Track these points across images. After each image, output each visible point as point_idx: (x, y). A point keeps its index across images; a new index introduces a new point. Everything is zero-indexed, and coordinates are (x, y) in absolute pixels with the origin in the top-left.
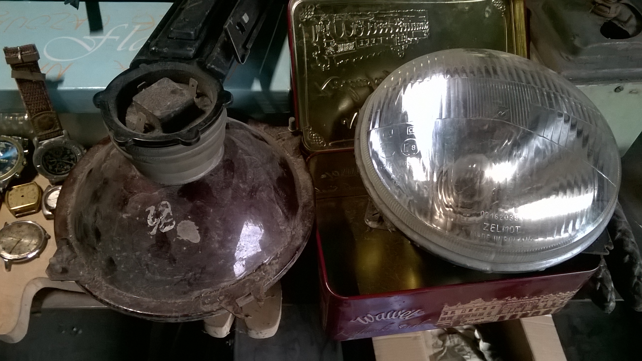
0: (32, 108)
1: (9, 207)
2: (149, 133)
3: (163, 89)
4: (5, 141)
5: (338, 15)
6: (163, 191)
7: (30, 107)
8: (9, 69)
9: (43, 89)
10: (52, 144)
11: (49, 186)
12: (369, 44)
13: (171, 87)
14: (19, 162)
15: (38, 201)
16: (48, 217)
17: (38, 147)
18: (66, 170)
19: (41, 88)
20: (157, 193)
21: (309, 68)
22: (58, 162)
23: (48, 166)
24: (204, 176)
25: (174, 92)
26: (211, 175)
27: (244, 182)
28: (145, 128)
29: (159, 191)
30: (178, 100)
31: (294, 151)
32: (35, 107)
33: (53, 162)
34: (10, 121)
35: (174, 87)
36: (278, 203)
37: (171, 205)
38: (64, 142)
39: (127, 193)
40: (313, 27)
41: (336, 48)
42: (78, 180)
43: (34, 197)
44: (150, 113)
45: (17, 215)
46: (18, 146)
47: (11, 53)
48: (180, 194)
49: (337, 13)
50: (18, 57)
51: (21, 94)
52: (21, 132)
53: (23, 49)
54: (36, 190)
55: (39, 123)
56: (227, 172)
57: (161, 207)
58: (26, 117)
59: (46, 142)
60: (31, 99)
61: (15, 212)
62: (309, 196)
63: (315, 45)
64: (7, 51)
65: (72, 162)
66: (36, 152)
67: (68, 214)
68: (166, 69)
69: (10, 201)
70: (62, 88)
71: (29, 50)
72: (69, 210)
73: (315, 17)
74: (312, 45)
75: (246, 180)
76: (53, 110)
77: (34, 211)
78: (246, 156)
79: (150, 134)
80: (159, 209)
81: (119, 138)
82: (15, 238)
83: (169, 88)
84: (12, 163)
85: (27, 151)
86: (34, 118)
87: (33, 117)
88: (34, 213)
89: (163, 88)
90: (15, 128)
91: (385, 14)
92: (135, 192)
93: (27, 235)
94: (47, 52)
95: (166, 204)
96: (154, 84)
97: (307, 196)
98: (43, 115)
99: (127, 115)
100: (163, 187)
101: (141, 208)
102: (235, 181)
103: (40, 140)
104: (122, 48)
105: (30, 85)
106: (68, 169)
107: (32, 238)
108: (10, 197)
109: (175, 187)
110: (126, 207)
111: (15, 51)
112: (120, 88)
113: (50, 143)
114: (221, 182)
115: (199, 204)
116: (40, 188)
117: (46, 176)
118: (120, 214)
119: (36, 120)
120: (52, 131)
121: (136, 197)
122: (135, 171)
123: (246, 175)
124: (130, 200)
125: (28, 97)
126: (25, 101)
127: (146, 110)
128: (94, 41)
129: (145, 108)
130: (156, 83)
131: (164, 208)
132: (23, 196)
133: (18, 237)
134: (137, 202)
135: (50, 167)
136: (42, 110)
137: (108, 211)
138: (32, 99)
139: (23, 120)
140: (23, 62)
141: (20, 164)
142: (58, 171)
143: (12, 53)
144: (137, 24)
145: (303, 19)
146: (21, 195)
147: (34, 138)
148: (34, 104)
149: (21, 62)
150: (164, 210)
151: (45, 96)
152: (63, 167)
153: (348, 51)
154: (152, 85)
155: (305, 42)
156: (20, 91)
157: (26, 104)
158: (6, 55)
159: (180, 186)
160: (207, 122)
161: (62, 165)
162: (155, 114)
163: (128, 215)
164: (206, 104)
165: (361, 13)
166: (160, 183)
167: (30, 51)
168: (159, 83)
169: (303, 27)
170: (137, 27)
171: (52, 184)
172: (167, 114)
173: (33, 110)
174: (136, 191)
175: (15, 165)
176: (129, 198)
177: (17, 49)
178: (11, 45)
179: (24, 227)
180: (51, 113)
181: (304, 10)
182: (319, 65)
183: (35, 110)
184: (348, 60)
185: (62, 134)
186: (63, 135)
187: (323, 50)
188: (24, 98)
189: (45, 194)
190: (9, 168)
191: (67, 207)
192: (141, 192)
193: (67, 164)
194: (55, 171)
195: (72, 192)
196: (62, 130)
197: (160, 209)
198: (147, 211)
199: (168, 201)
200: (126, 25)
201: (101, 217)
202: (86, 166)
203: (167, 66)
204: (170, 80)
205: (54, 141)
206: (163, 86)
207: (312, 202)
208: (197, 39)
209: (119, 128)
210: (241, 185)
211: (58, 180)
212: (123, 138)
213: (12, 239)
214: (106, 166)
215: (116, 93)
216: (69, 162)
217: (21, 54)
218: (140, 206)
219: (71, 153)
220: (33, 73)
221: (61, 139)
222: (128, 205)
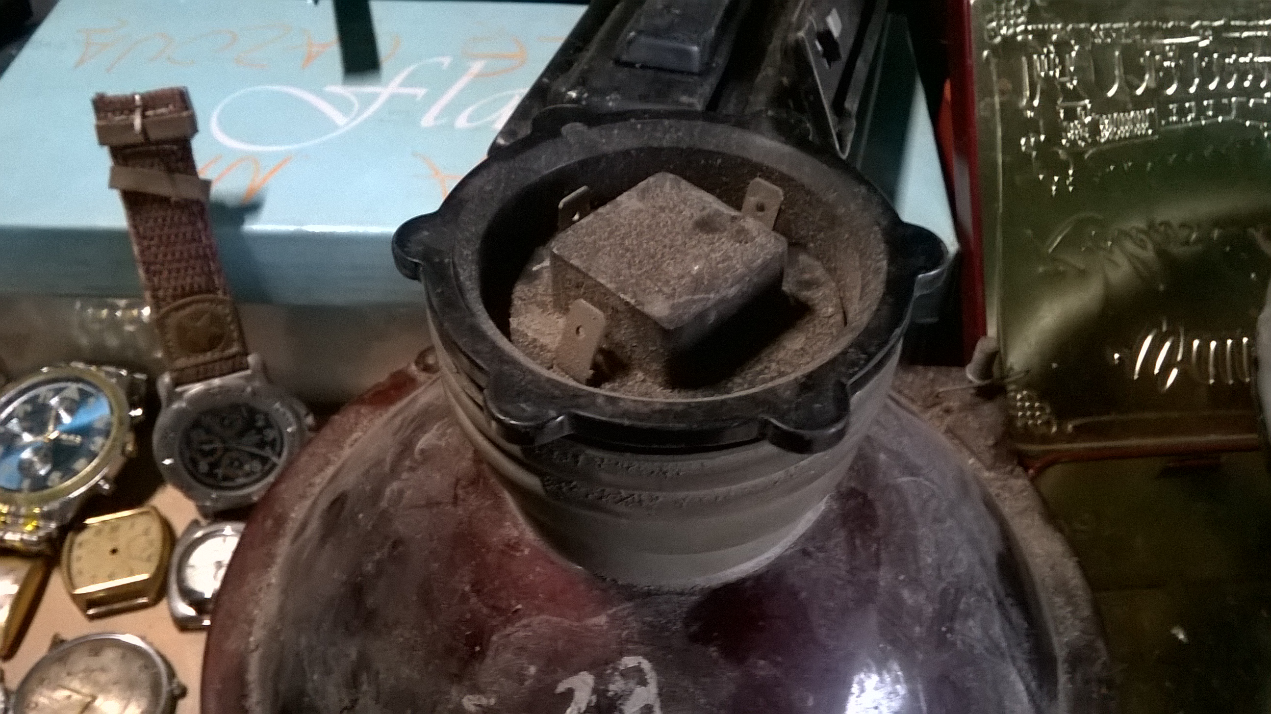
0: (164, 284)
1: (71, 584)
2: (608, 386)
3: (663, 215)
4: (77, 380)
5: (1102, 26)
6: (629, 615)
7: (156, 280)
8: (103, 159)
9: (200, 225)
10: (214, 395)
11: (195, 524)
12: (1197, 119)
13: (691, 206)
14: (112, 447)
15: (158, 568)
16: (184, 625)
17: (170, 401)
18: (248, 475)
19: (193, 224)
20: (602, 620)
21: (1009, 184)
22: (226, 450)
23: (194, 462)
24: (780, 558)
25: (706, 225)
26: (805, 553)
27: (914, 583)
28: (595, 366)
29: (610, 612)
30: (730, 258)
31: (993, 452)
32: (173, 283)
33: (212, 452)
34: (101, 321)
35: (704, 208)
36: (1013, 658)
37: (656, 670)
38: (249, 389)
39: (485, 610)
40: (1024, 59)
41: (1094, 129)
42: (291, 525)
43: (148, 552)
44: (627, 303)
45: (91, 612)
46: (115, 395)
47: (114, 112)
48: (694, 628)
49: (1099, 22)
50: (132, 126)
51: (133, 239)
52: (130, 354)
53: (151, 101)
54: (156, 532)
55: (181, 329)
56: (858, 542)
57: (618, 678)
58: (146, 311)
59: (196, 388)
60: (160, 256)
61: (88, 602)
62: (1082, 620)
63: (1030, 114)
64: (102, 105)
65: (267, 452)
66: (163, 419)
67: (252, 647)
68: (655, 145)
69: (76, 566)
70: (255, 226)
71: (167, 106)
72: (257, 635)
73: (1032, 32)
74: (1020, 112)
75: (918, 571)
76: (225, 293)
77: (144, 600)
78: (903, 474)
79: (613, 390)
80: (612, 687)
81: (509, 407)
82: (77, 692)
83: (687, 213)
84: (93, 448)
85: (138, 412)
86: (166, 315)
87: (163, 310)
88: (144, 606)
89: (662, 209)
90: (112, 341)
91: (1248, 28)
92: (517, 611)
93: (115, 683)
94: (220, 122)
95: (638, 670)
96: (625, 194)
97: (1077, 622)
98: (193, 308)
99: (513, 311)
100: (630, 599)
101: (537, 679)
102: (885, 577)
103: (177, 383)
104: (436, 118)
105: (161, 213)
106: (256, 473)
107: (128, 693)
108: (76, 552)
109: (675, 598)
110: (477, 666)
111: (125, 105)
112: (494, 207)
113: (206, 394)
114: (839, 582)
115: (762, 673)
116: (167, 527)
117: (188, 492)
118: (454, 692)
119: (173, 320)
120: (217, 355)
121: (517, 632)
122: (516, 525)
123: (915, 551)
124: (494, 638)
125: (154, 249)
126: (144, 263)
127: (607, 292)
128: (353, 99)
129: (601, 285)
130: (633, 192)
131: (632, 684)
132: (114, 551)
133: (86, 690)
134: (521, 650)
135: (203, 467)
136: (192, 293)
137: (405, 671)
138: (165, 255)
139: (137, 320)
140: (148, 141)
141: (118, 451)
142: (226, 478)
143: (118, 113)
144: (476, 57)
145: (995, 36)
146: (110, 548)
147: (162, 372)
148: (170, 272)
149: (141, 139)
150: (631, 692)
151: (204, 248)
152: (241, 466)
153: (1133, 136)
154: (619, 199)
155: (998, 107)
156: (132, 231)
157: (147, 271)
158: (99, 118)
159: (692, 594)
160: (872, 349)
161: (238, 459)
162: (648, 309)
163: (484, 701)
164: (807, 276)
165: (1170, 24)
166: (614, 580)
167: (171, 107)
168: (644, 191)
169: (993, 61)
170: (477, 67)
171: (206, 516)
172: (695, 309)
173: (166, 290)
174: (519, 606)
175: (102, 454)
176: (492, 631)
177: (133, 100)
178: (115, 89)
179: (110, 656)
180: (221, 302)
181: (999, 11)
182: (1041, 177)
183: (170, 291)
184: (1130, 164)
185: (245, 366)
186: (247, 368)
187: (1056, 132)
188: (142, 252)
189: (179, 550)
190: (82, 462)
191: (251, 622)
192: (540, 610)
193: (253, 456)
194: (215, 476)
195: (267, 566)
196: (247, 354)
197: (616, 686)
198: (562, 694)
199: (645, 656)
200: (446, 61)
201: (378, 693)
202: (316, 474)
203: (658, 135)
204: (684, 184)
205: (220, 387)
206: (660, 202)
207: (1100, 644)
208: (705, 72)
209: (507, 363)
210: (906, 593)
211: (220, 506)
212: (528, 408)
213: (69, 697)
214: (401, 492)
215: (481, 227)
216: (255, 450)
217: (144, 116)
218: (532, 670)
219: (269, 425)
220: (177, 176)
221: (242, 382)
222: (488, 661)
